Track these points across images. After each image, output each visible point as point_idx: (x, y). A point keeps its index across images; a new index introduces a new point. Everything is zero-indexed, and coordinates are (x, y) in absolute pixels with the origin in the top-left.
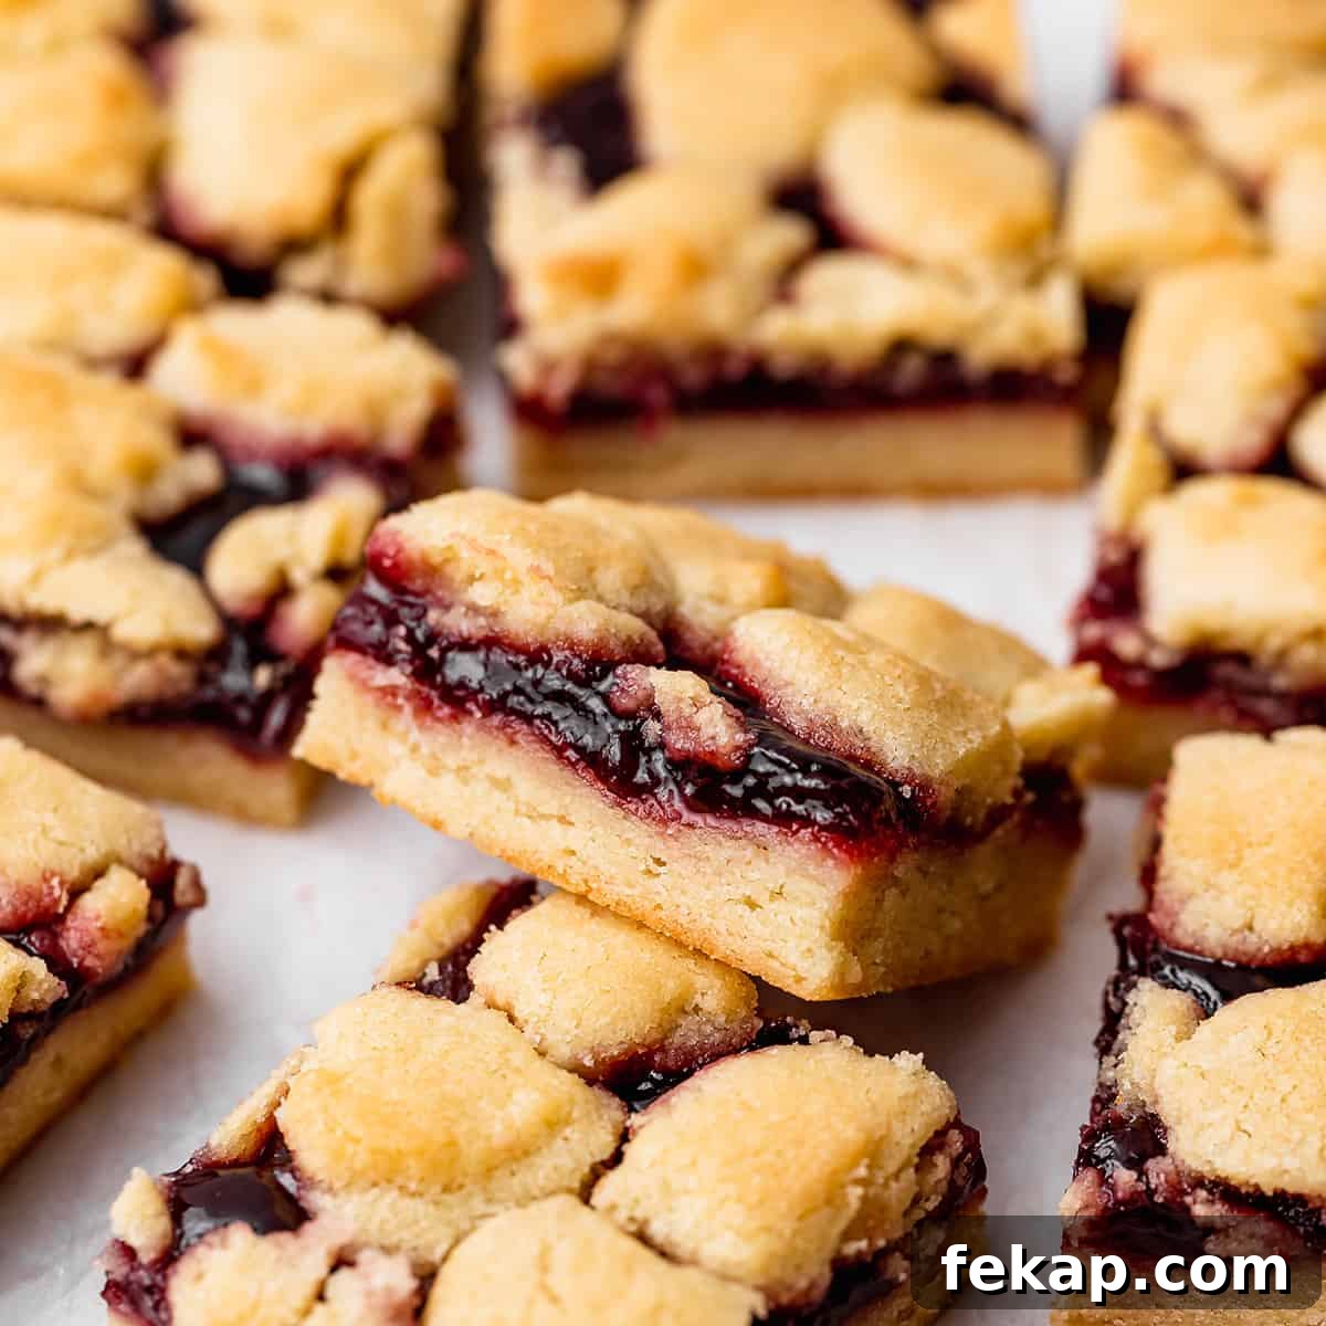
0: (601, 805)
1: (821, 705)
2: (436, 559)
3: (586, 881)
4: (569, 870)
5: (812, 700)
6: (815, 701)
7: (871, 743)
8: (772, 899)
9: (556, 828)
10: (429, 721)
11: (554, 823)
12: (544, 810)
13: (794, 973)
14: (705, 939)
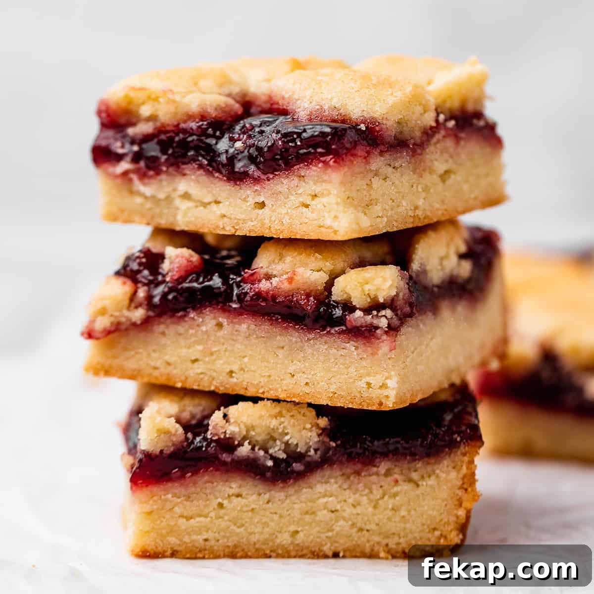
0: (228, 187)
1: (314, 103)
2: (124, 104)
3: (233, 227)
4: (225, 225)
5: (309, 102)
6: (311, 102)
7: (341, 111)
8: (313, 199)
9: (214, 207)
10: (146, 181)
11: (213, 204)
12: (206, 200)
13: (332, 230)
14: (291, 232)
